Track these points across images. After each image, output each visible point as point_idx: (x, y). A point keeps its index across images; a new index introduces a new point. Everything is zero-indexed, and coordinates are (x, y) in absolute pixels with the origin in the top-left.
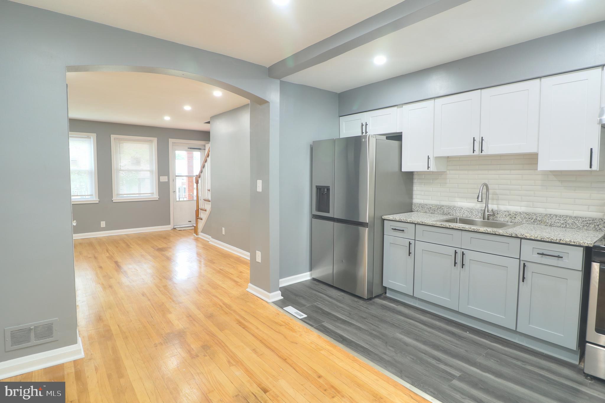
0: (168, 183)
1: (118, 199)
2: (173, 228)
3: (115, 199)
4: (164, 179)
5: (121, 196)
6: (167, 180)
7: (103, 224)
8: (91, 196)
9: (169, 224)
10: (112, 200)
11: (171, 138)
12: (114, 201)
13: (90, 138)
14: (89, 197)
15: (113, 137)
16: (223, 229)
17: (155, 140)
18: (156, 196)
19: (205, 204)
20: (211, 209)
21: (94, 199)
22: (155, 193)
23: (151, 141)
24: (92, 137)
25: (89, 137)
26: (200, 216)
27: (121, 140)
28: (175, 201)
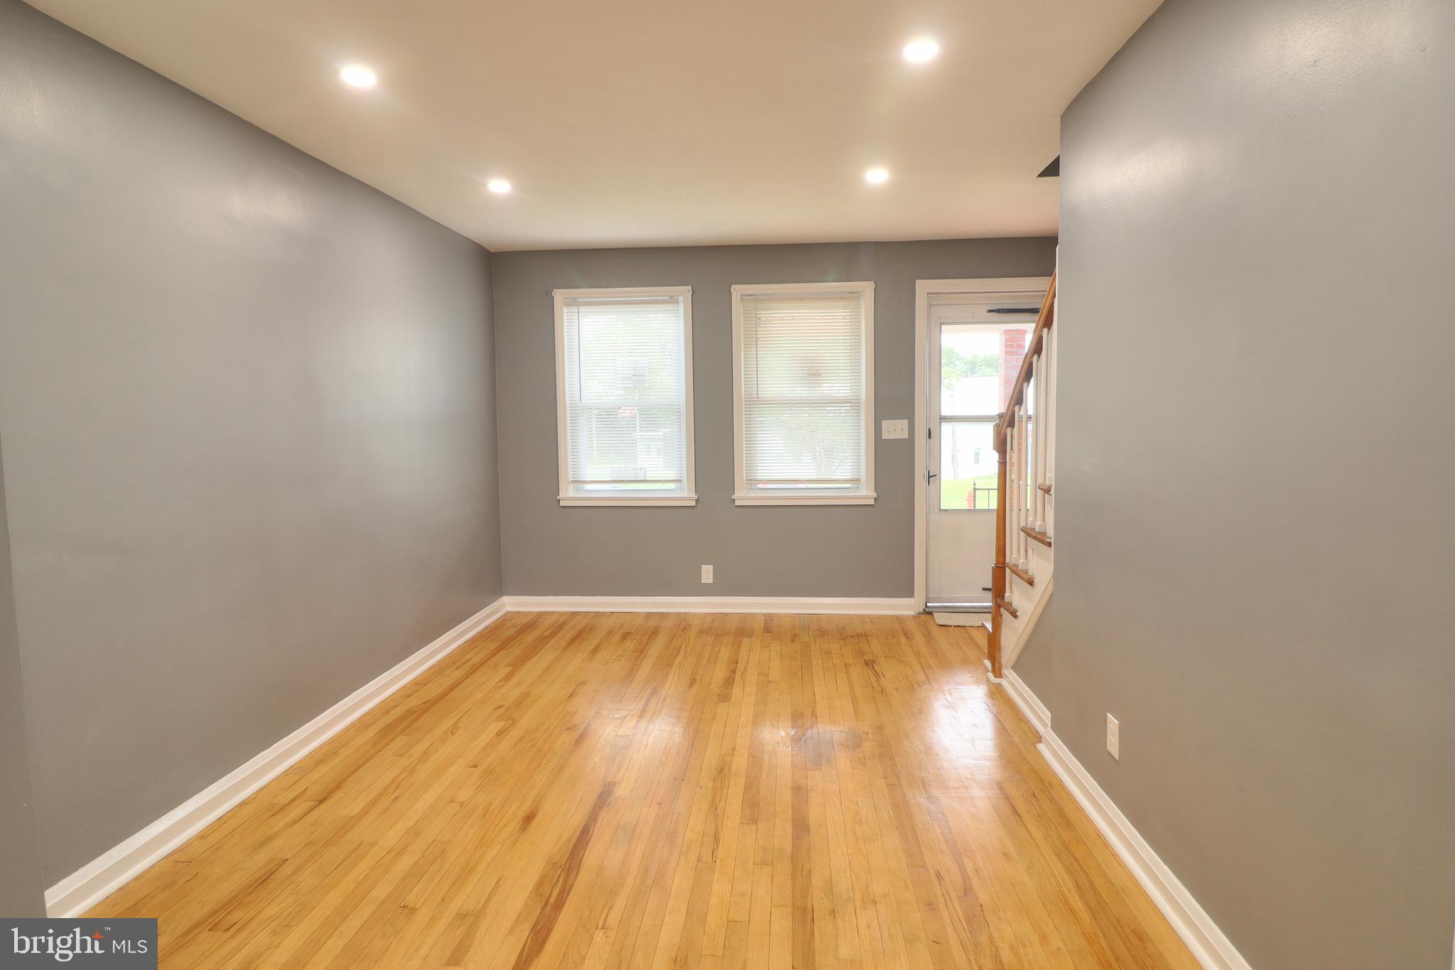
0: (906, 447)
1: (752, 495)
2: (922, 610)
3: (743, 495)
4: (895, 429)
5: (759, 486)
6: (905, 435)
7: (707, 574)
8: (678, 484)
9: (909, 593)
10: (733, 497)
11: (919, 279)
12: (737, 503)
13: (677, 302)
14: (672, 486)
15: (738, 291)
16: (1113, 722)
17: (867, 289)
18: (866, 493)
19: (1030, 551)
20: (1051, 586)
21: (685, 494)
22: (863, 476)
23: (853, 296)
24: (681, 299)
25: (673, 300)
26: (1007, 594)
27: (762, 300)
28: (937, 511)
